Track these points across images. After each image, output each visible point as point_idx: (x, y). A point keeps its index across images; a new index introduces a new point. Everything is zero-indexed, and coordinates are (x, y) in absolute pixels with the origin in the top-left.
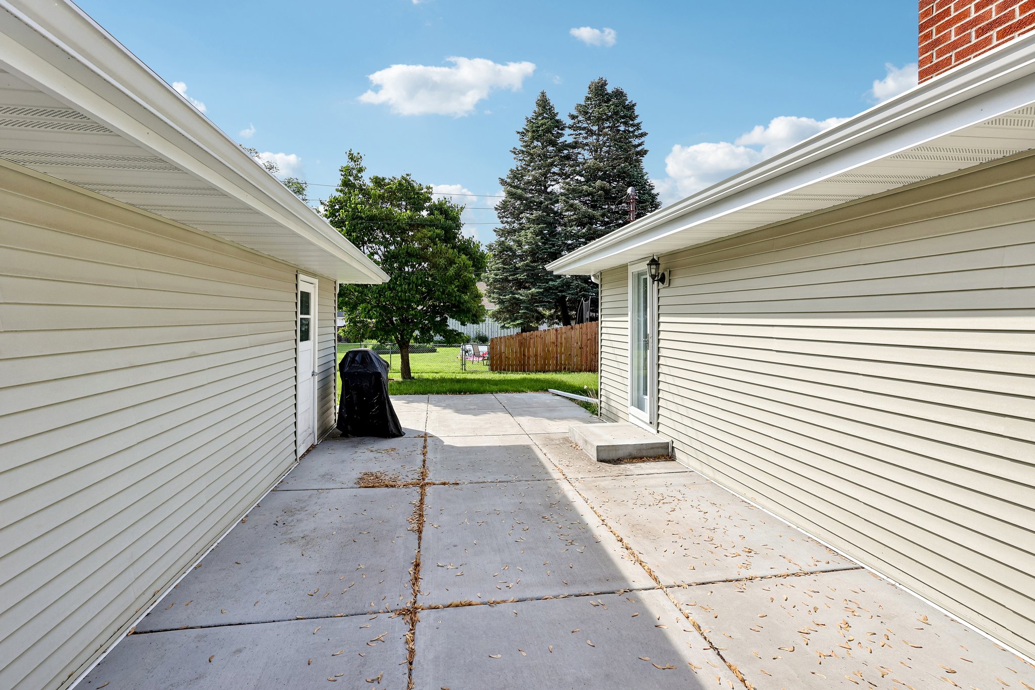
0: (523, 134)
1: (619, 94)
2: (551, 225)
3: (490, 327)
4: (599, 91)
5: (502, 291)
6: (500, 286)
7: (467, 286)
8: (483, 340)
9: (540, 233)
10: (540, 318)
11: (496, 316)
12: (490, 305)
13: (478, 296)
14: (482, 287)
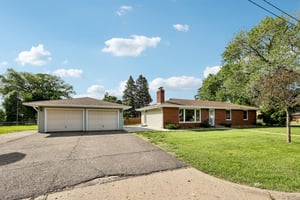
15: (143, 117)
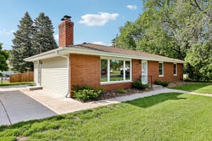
0: (21, 22)
1: (47, 18)
2: (29, 47)
3: (10, 72)
4: (42, 16)
5: (14, 63)
6: (14, 62)
7: (3, 62)
8: (8, 76)
9: (26, 49)
10: (26, 70)
11: (12, 70)
12: (10, 67)
13: (7, 65)
14: (8, 62)
15: (36, 71)
